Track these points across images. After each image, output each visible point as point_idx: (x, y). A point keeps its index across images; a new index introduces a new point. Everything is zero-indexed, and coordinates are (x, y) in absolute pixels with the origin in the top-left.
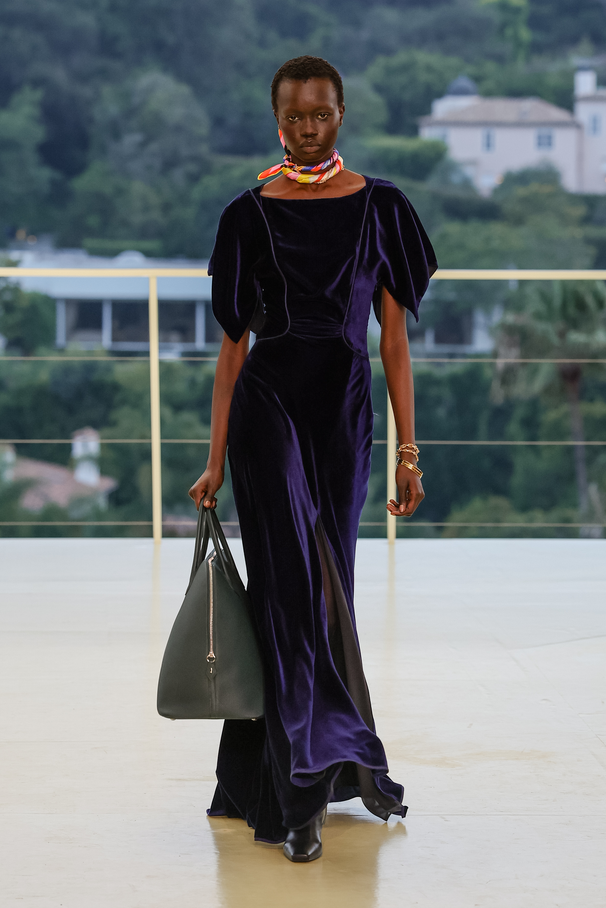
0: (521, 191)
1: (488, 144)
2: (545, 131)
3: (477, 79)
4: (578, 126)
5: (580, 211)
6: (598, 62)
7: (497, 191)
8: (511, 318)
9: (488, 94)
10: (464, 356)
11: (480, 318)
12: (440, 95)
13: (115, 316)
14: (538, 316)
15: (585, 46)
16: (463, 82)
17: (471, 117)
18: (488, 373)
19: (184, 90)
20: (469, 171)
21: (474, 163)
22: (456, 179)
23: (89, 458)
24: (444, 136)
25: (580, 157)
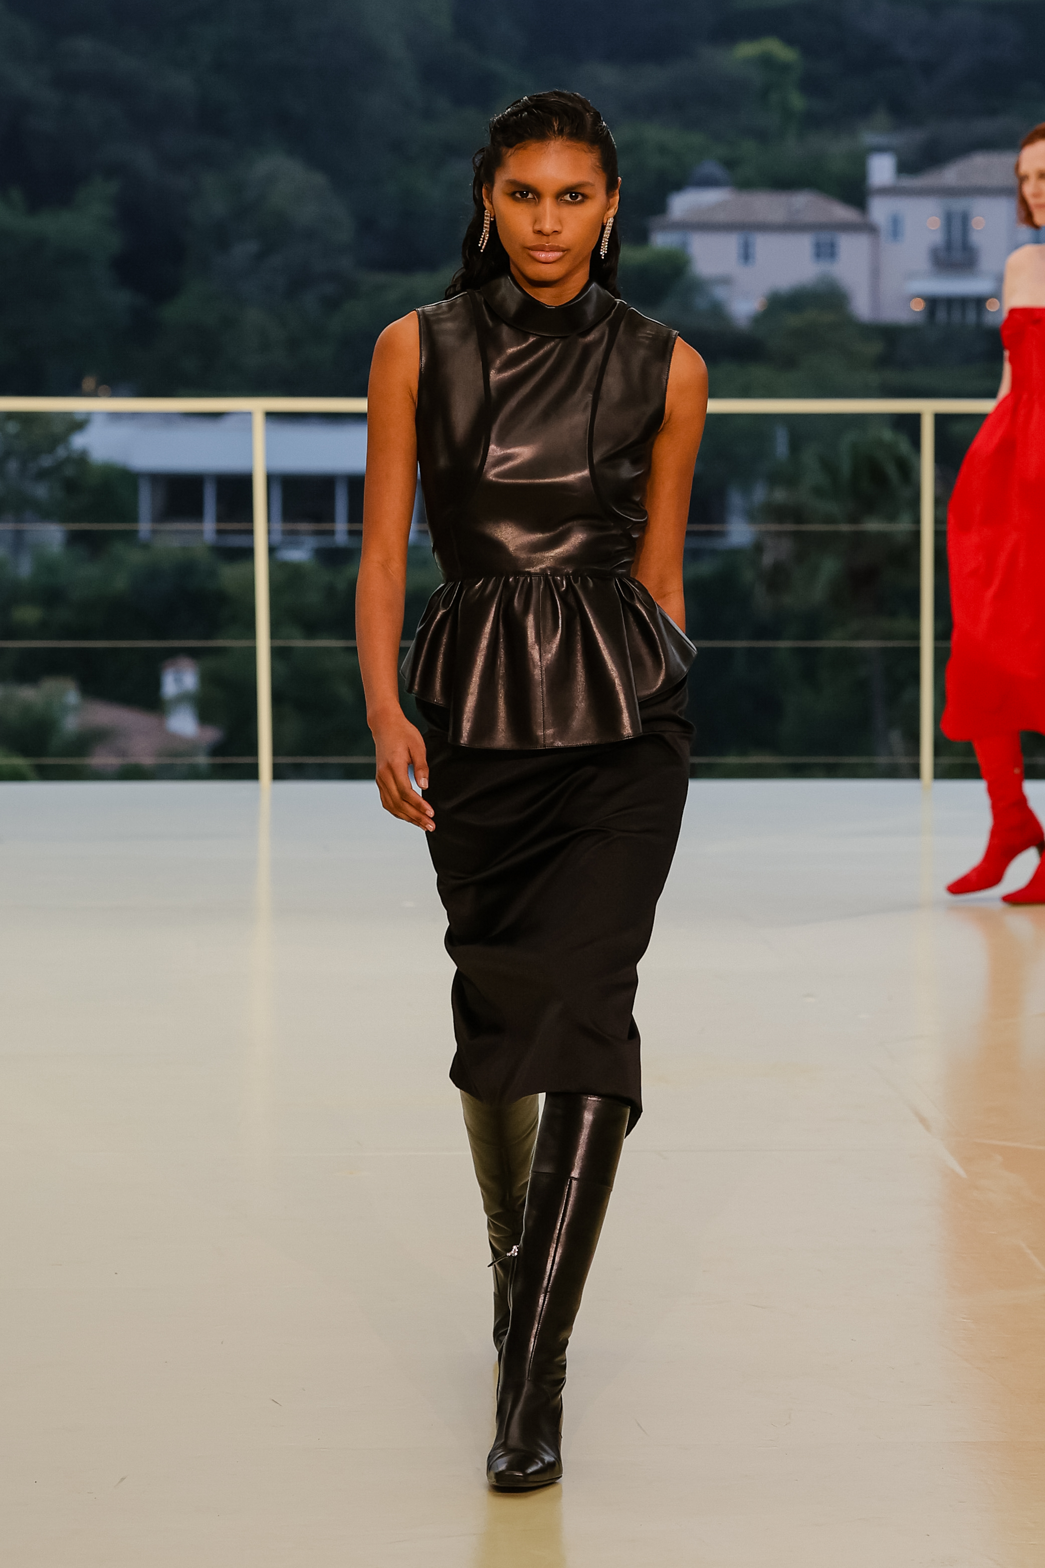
0: (794, 321)
1: (746, 255)
2: (825, 237)
3: (730, 164)
4: (871, 229)
5: (875, 348)
6: (897, 139)
7: (760, 319)
8: (780, 495)
9: (744, 185)
10: (714, 552)
11: (736, 500)
12: (679, 185)
13: (221, 498)
14: (818, 492)
15: (881, 117)
16: (711, 168)
17: (721, 217)
18: (748, 575)
19: (319, 179)
20: (720, 293)
21: (726, 281)
22: (701, 303)
23: (183, 698)
24: (684, 245)
25: (876, 273)
